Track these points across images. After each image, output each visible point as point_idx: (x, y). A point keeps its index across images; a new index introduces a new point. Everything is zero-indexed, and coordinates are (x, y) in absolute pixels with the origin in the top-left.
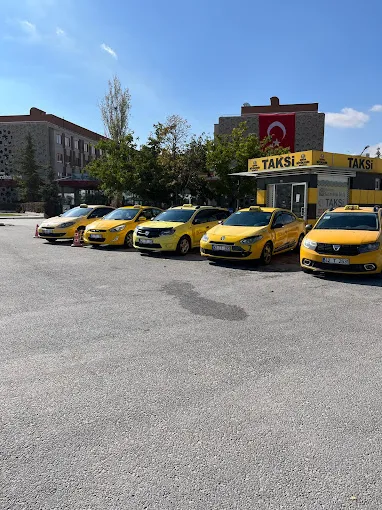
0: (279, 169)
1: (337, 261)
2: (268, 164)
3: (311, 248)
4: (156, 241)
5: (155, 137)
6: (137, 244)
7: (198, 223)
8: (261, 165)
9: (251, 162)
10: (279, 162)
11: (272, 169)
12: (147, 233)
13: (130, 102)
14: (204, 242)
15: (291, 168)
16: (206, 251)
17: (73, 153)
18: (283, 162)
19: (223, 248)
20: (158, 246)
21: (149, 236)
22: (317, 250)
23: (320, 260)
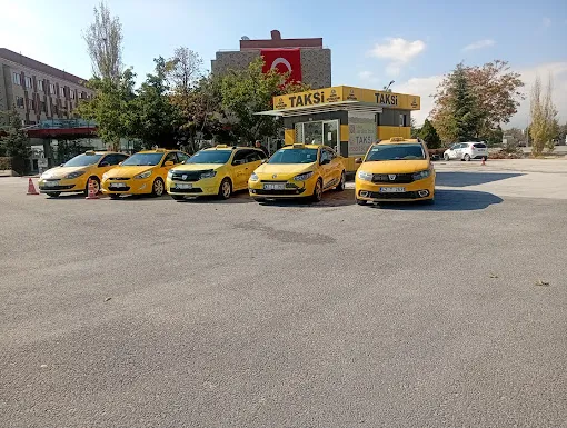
0: (309, 106)
1: (394, 190)
2: (295, 101)
3: (367, 179)
4: (195, 185)
5: (155, 74)
6: (172, 190)
7: (238, 163)
8: (288, 102)
9: (276, 100)
10: (307, 99)
11: (300, 107)
12: (185, 177)
13: (122, 33)
14: (252, 182)
15: (321, 104)
16: (258, 191)
17: (35, 95)
18: (312, 99)
19: (276, 187)
20: (199, 190)
21: (187, 180)
22: (373, 181)
23: (377, 190)
